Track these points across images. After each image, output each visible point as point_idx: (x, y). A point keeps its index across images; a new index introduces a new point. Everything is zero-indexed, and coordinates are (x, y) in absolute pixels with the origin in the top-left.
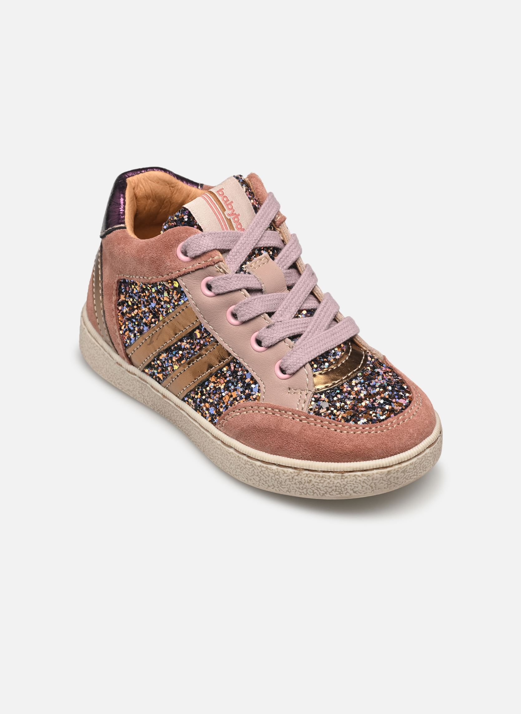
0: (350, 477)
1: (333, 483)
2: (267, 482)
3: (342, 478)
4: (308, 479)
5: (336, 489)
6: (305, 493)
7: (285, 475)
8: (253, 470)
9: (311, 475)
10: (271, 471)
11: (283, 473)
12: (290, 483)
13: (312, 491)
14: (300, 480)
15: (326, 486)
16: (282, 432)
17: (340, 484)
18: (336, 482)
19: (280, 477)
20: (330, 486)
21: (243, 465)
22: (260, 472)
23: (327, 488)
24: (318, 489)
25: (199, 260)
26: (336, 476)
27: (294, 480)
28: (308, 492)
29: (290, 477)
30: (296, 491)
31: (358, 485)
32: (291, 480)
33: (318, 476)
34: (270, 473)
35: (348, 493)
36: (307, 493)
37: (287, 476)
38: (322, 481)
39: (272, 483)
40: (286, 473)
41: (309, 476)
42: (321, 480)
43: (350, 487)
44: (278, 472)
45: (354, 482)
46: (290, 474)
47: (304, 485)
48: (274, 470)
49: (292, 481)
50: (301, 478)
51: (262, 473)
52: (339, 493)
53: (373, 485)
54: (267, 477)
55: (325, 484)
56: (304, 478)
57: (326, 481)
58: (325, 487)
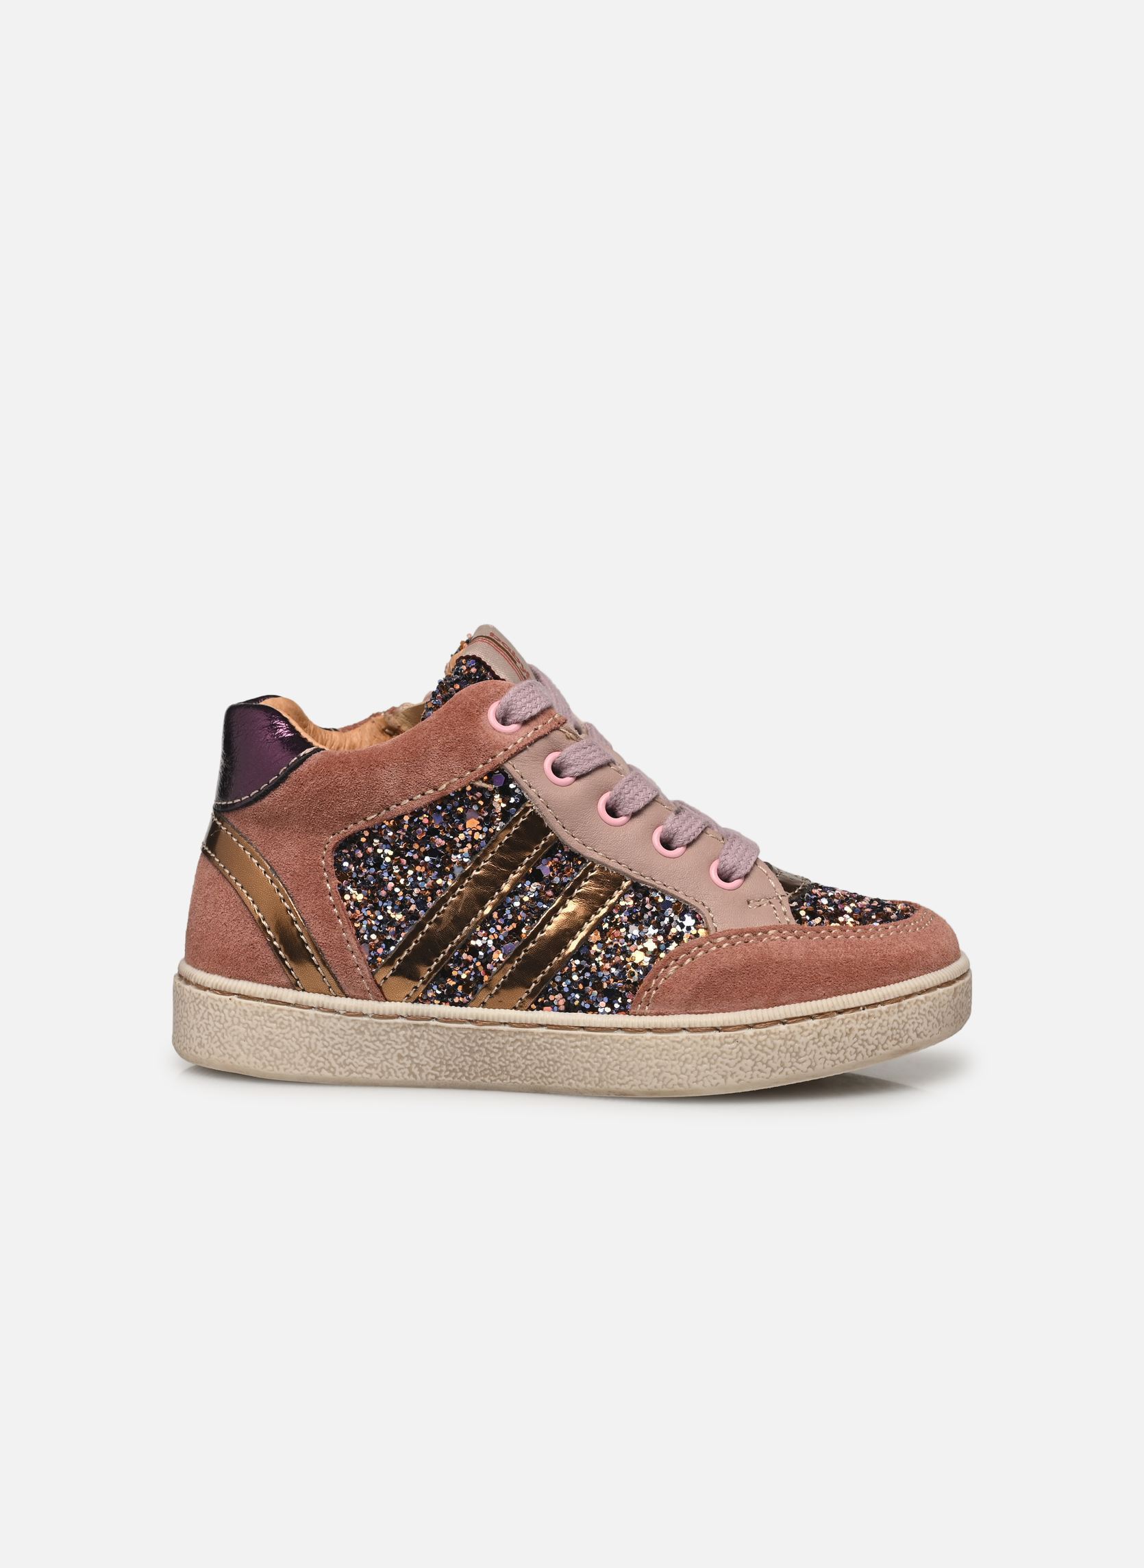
0: (911, 1006)
1: (888, 1024)
2: (770, 1063)
3: (899, 1011)
4: (846, 1028)
5: (892, 1035)
6: (842, 1058)
7: (806, 1033)
8: (741, 1050)
9: (850, 1019)
10: (778, 1037)
11: (801, 1030)
12: (815, 1047)
13: (854, 1050)
14: (832, 1034)
15: (878, 1033)
16: (776, 962)
17: (898, 1024)
18: (891, 1020)
19: (796, 1042)
20: (884, 1029)
21: (717, 1050)
22: (756, 1048)
23: (879, 1036)
24: (865, 1043)
25: (533, 724)
26: (889, 1008)
27: (822, 1038)
28: (848, 1054)
29: (815, 1035)
30: (826, 1060)
31: (922, 1019)
32: (816, 1040)
33: (861, 1017)
34: (775, 1041)
35: (909, 1040)
36: (846, 1057)
37: (809, 1034)
38: (870, 1025)
39: (780, 1060)
40: (807, 1030)
41: (846, 1021)
42: (868, 1022)
43: (912, 1026)
44: (790, 1032)
45: (916, 1015)
46: (814, 1029)
47: (839, 1042)
48: (784, 1032)
49: (819, 1041)
50: (835, 1030)
51: (759, 1047)
52: (896, 1042)
53: (940, 1017)
54: (769, 1051)
55: (875, 1031)
56: (839, 1029)
57: (875, 1022)
58: (876, 1034)
